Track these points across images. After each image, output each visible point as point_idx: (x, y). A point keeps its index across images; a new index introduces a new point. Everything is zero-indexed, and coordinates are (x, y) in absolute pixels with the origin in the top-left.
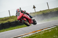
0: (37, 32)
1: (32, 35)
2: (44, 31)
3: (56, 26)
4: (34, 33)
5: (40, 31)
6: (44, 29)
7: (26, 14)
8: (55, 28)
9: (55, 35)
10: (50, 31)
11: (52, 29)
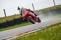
0: (22, 35)
1: (16, 38)
2: (29, 34)
3: (42, 28)
4: (19, 36)
5: (25, 34)
6: (29, 31)
7: (31, 12)
8: (41, 30)
9: (41, 38)
10: (36, 33)
11: (38, 31)
